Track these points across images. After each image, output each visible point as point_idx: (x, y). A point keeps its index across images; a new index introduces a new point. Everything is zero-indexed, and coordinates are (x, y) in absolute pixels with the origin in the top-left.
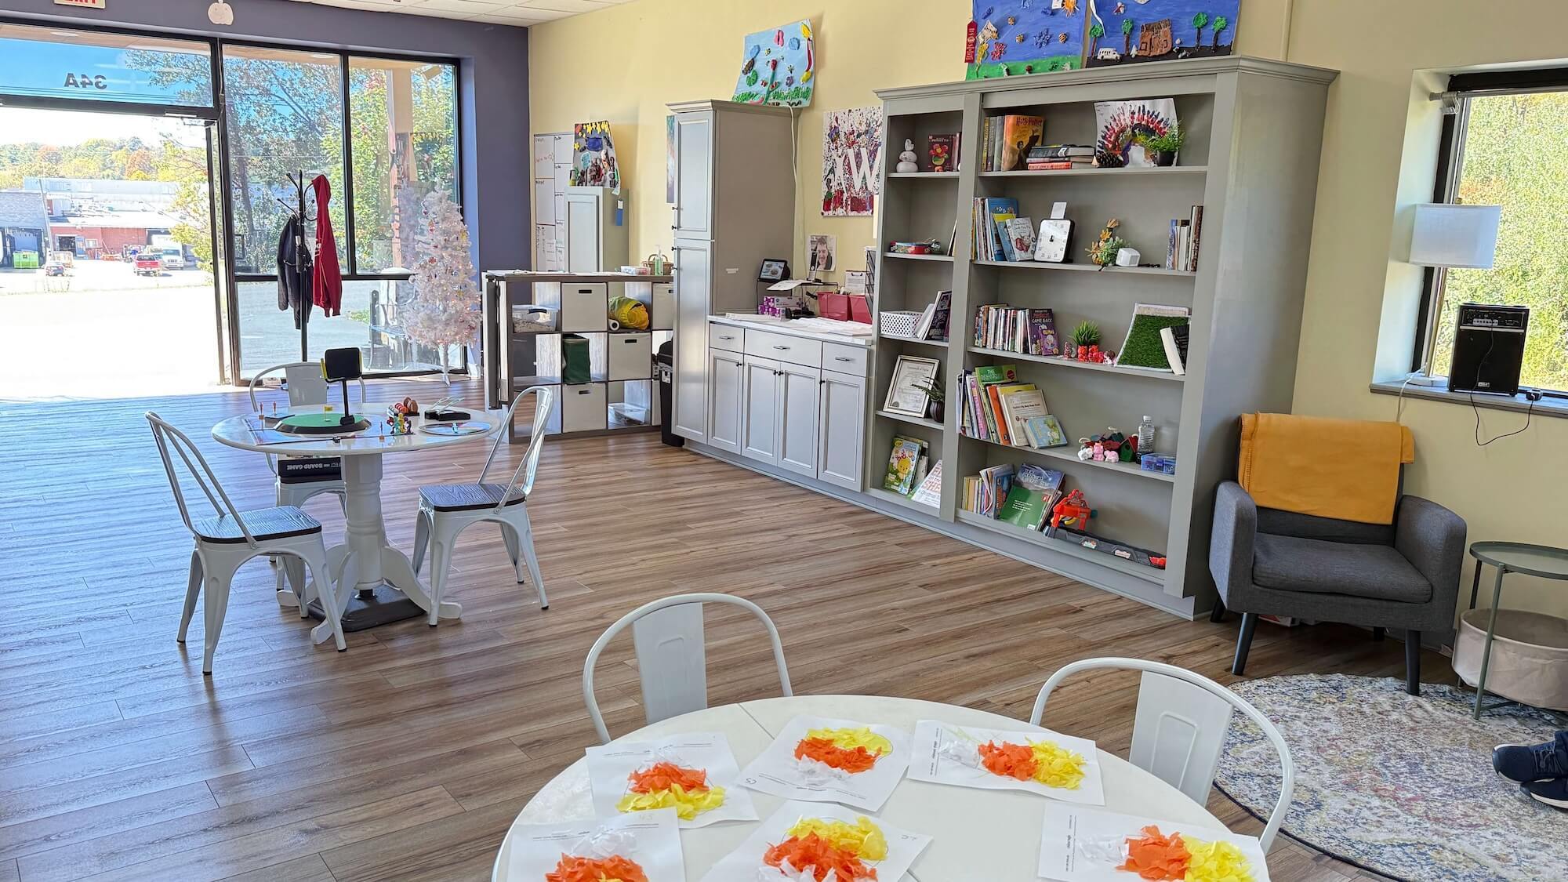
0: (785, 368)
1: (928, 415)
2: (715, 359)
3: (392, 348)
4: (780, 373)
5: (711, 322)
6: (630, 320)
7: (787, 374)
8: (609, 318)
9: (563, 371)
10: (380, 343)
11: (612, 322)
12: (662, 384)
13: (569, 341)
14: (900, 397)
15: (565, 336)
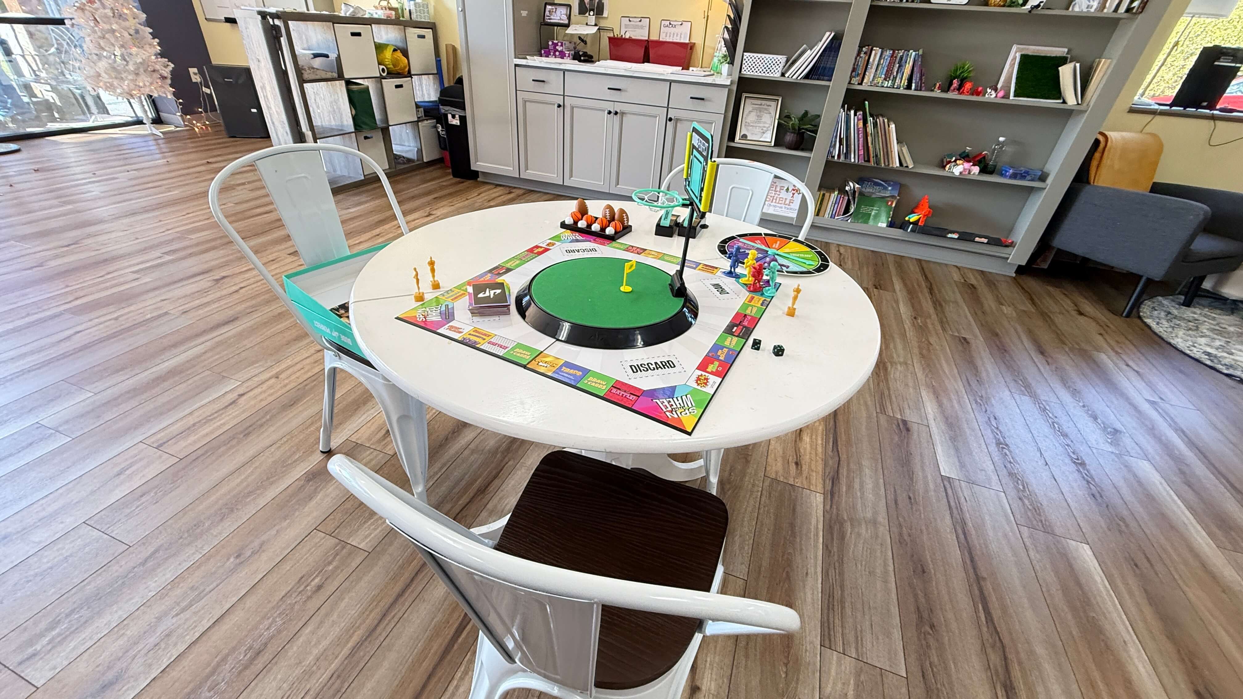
0: (618, 108)
1: (777, 144)
2: (525, 102)
3: (52, 101)
4: (616, 113)
5: (516, 65)
6: (394, 66)
7: (623, 114)
8: (379, 64)
9: (354, 118)
10: (36, 97)
11: (381, 67)
12: (449, 128)
13: (354, 87)
14: (748, 130)
15: (349, 83)
